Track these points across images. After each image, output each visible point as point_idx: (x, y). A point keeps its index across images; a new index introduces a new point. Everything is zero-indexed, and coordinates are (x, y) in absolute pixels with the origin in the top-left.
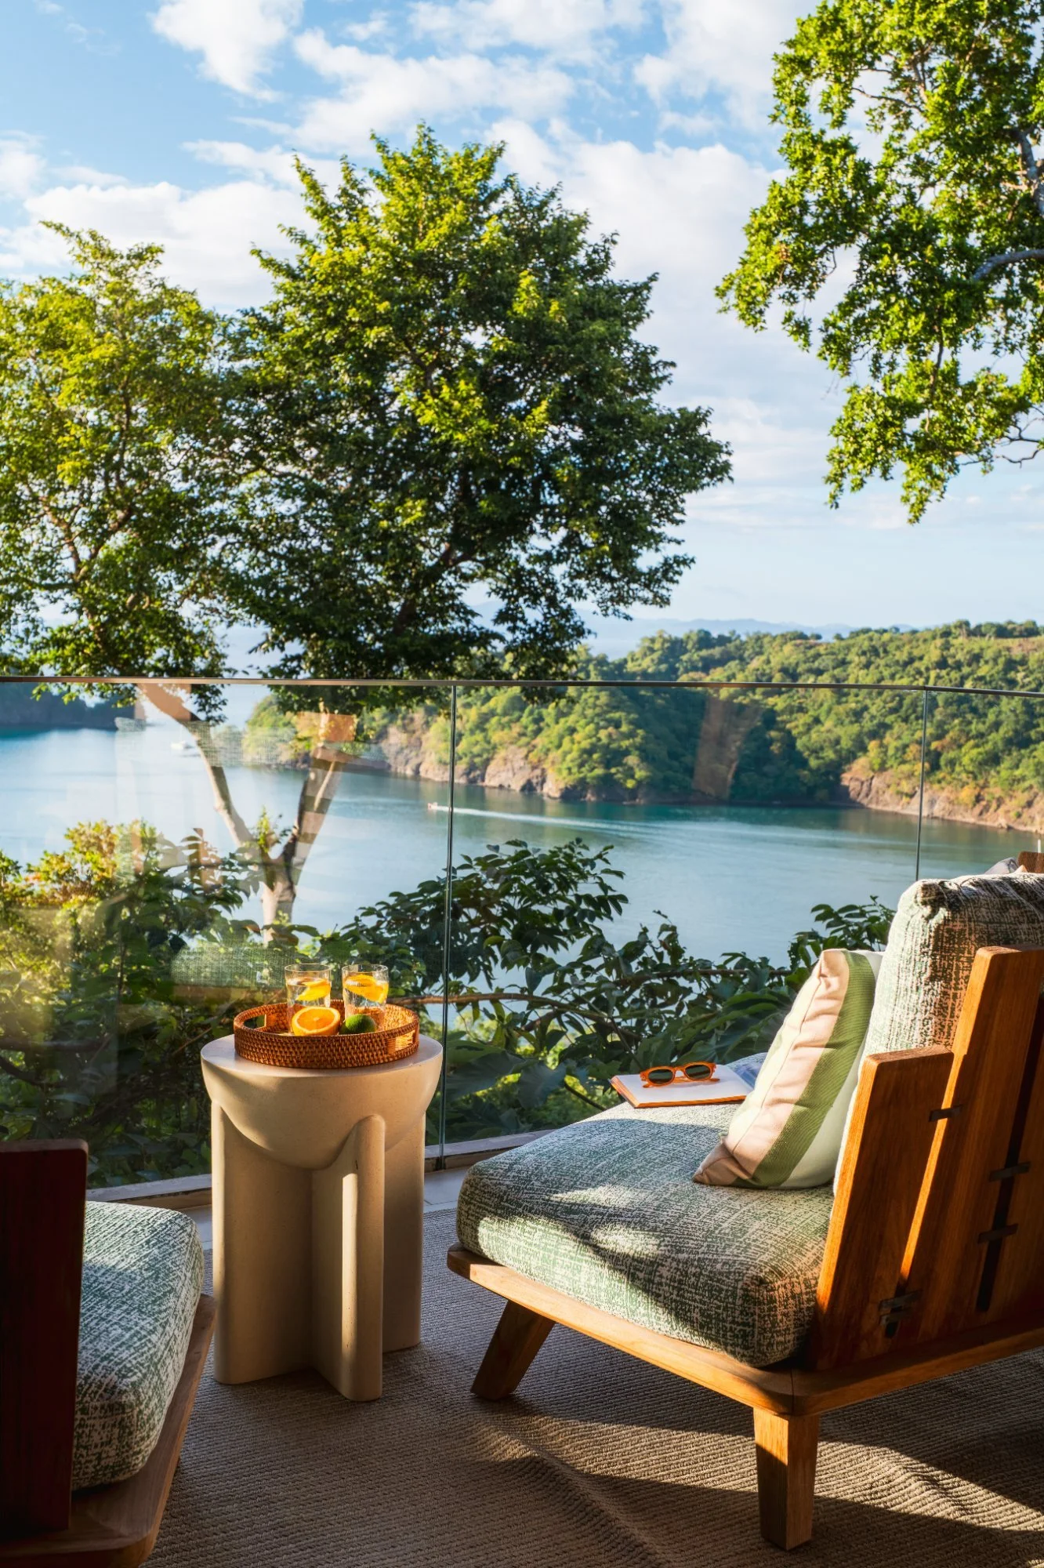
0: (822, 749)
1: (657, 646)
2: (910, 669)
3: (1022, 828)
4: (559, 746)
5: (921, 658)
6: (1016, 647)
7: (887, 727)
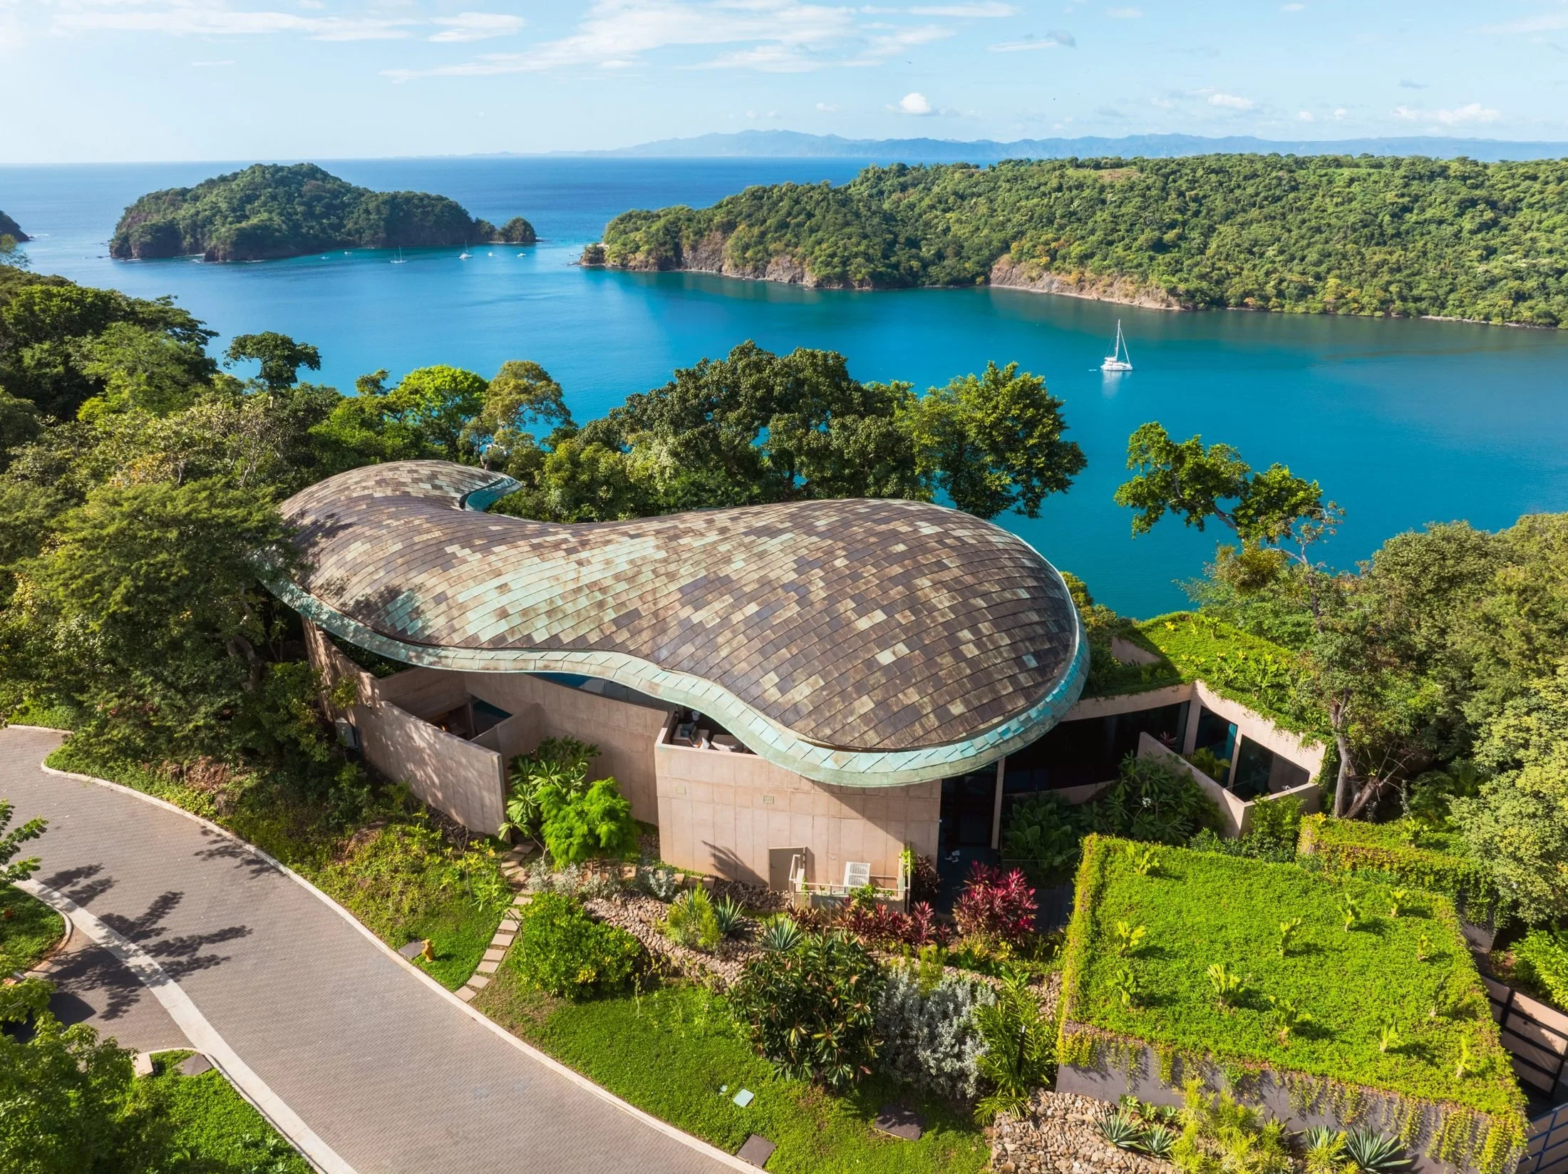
0: (981, 249)
1: (870, 175)
2: (1038, 192)
3: (1107, 300)
4: (812, 253)
5: (1046, 184)
6: (1106, 176)
7: (1022, 233)
